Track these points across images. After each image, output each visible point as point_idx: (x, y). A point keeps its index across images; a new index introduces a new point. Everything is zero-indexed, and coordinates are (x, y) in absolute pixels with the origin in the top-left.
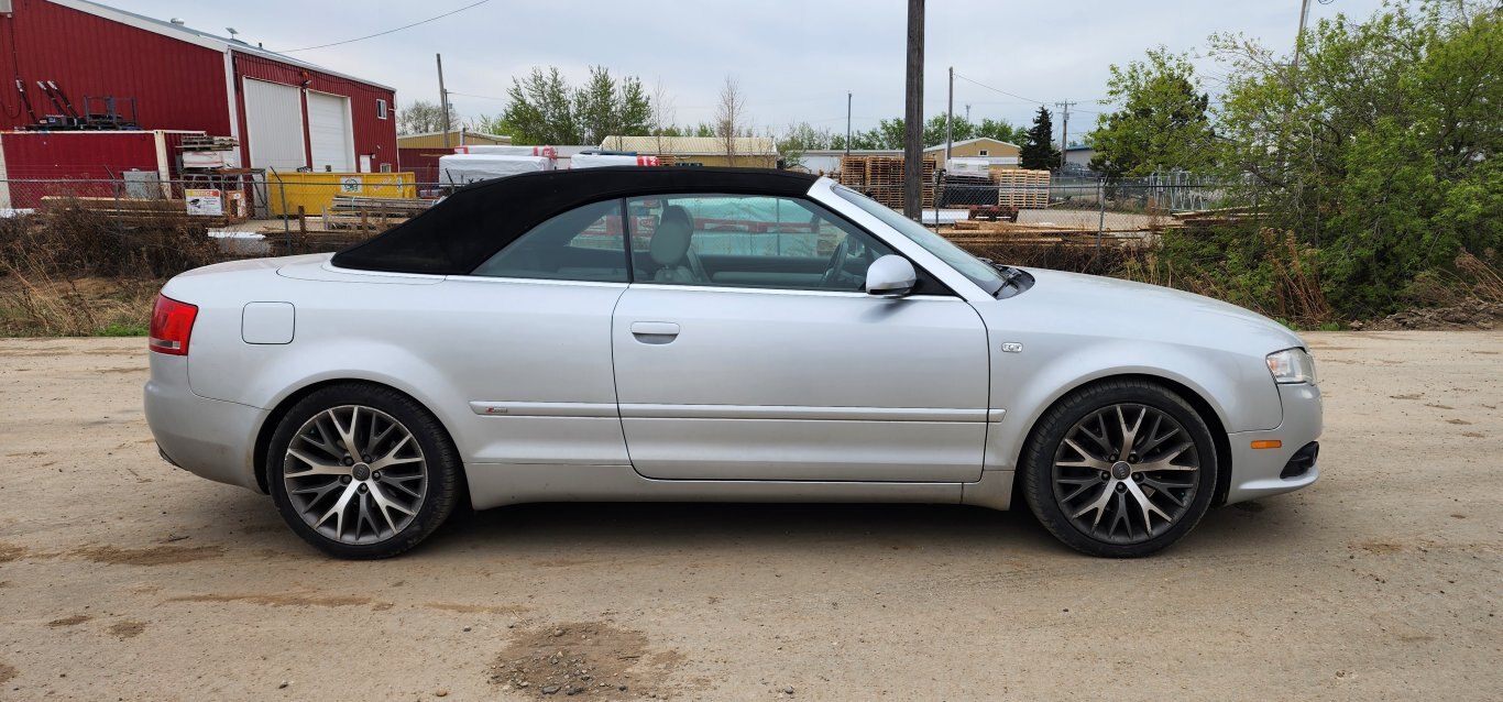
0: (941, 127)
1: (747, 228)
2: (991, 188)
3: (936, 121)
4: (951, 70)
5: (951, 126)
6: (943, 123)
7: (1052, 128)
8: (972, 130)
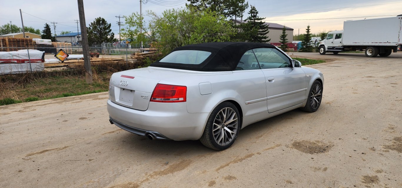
0: (8, 28)
1: (16, 61)
2: (53, 48)
3: (5, 26)
4: (20, 10)
5: (12, 28)
6: (8, 27)
7: (51, 30)
8: (20, 29)
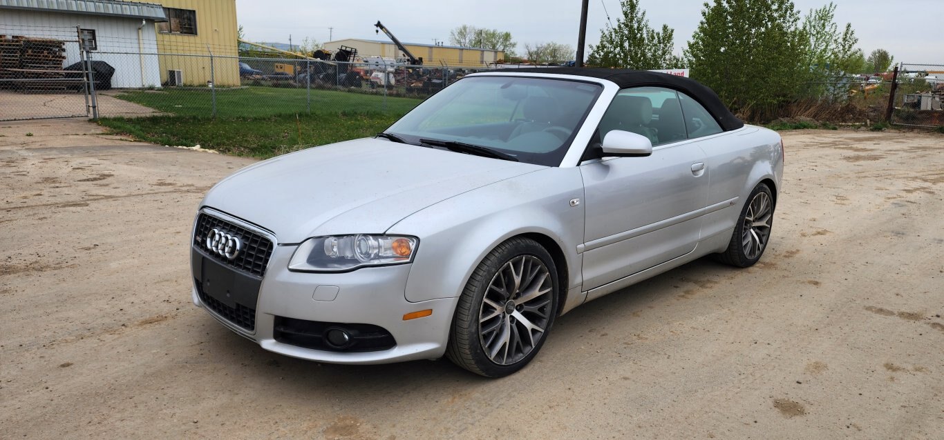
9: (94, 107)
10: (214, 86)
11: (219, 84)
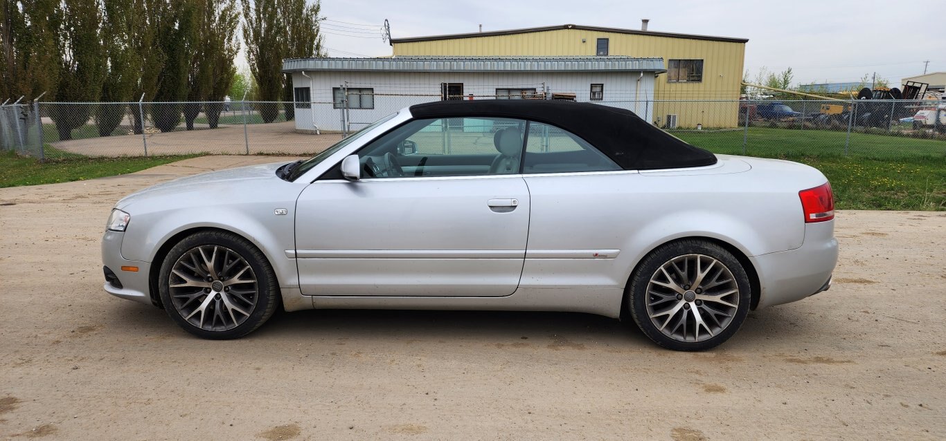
9: (547, 146)
10: (702, 128)
11: (715, 126)
